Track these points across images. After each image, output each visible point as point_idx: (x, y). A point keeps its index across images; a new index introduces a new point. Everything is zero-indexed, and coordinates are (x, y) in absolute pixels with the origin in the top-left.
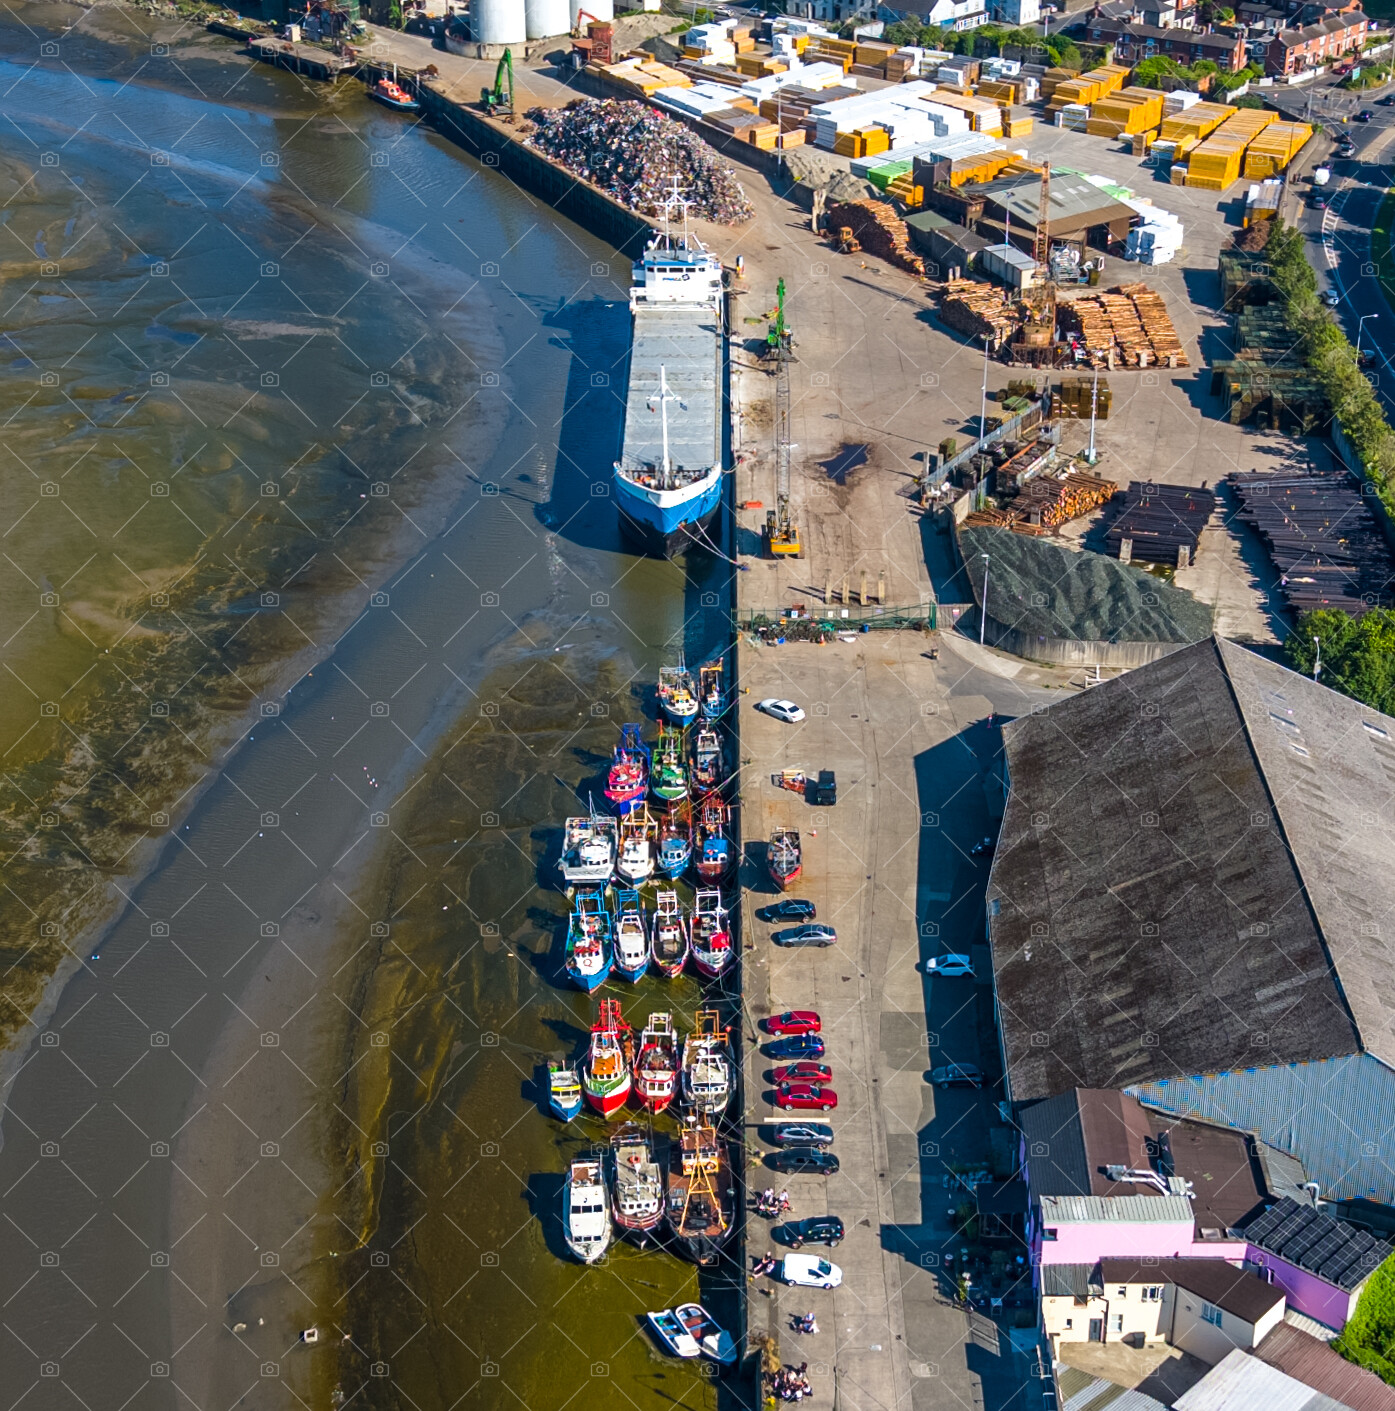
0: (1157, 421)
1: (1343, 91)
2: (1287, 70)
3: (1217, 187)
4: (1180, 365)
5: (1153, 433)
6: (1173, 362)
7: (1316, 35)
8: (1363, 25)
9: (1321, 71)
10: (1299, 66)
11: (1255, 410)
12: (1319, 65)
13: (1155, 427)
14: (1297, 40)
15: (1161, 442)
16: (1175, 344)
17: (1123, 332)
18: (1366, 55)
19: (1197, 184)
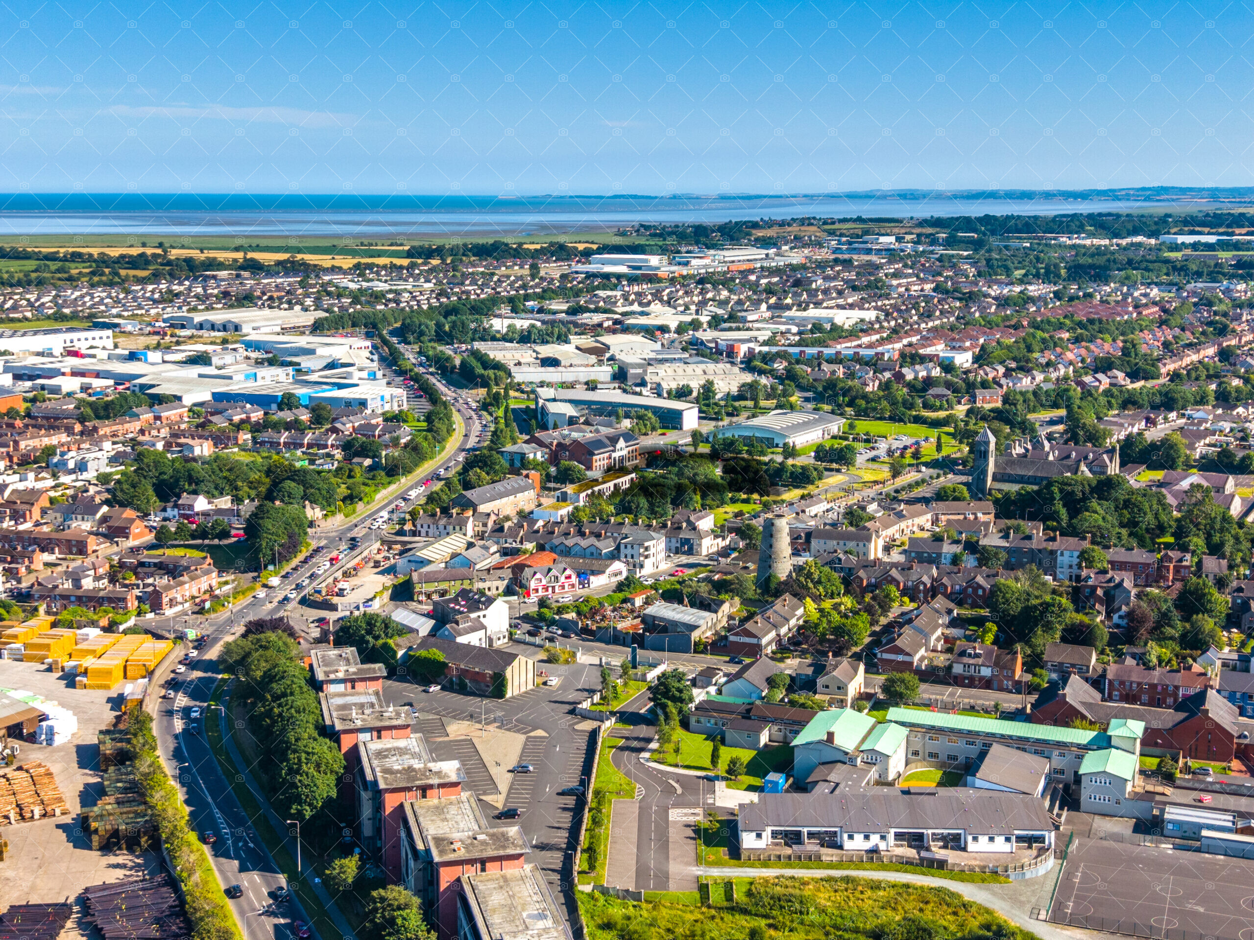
0: (40, 857)
1: (199, 616)
2: (164, 607)
3: (107, 687)
4: (63, 814)
5: (35, 866)
6: (58, 812)
7: (182, 583)
8: (214, 575)
9: (187, 605)
10: (172, 603)
11: (109, 839)
12: (186, 601)
13: (38, 861)
14: (168, 588)
15: (40, 872)
16: (60, 800)
17: (23, 796)
18: (217, 592)
19: (93, 687)
